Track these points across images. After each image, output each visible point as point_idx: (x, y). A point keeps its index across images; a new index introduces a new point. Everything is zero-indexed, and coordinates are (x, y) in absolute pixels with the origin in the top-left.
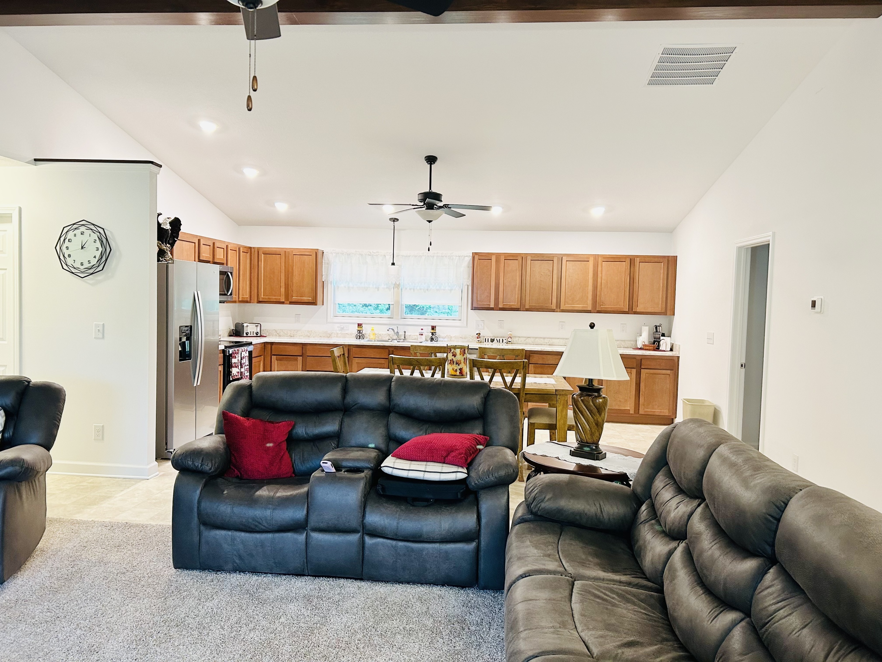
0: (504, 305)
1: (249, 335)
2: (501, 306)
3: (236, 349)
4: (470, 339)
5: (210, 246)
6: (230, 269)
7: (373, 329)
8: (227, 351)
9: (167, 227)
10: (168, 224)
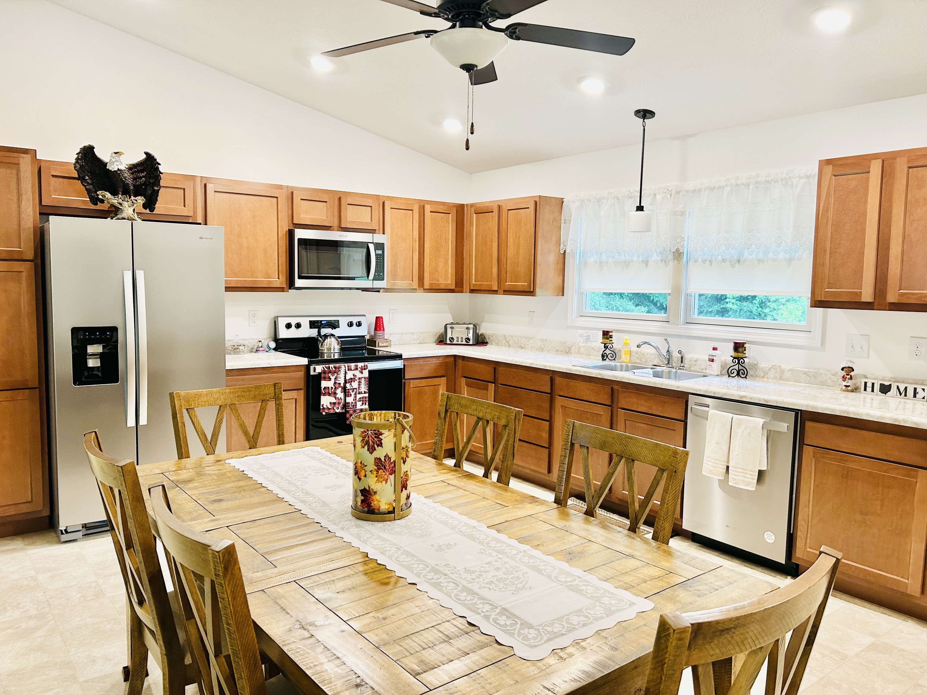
0: (901, 295)
1: (455, 342)
2: (891, 298)
3: (331, 366)
4: (829, 380)
5: (326, 202)
6: (378, 238)
7: (628, 342)
8: (312, 368)
9: (112, 167)
10: (115, 163)
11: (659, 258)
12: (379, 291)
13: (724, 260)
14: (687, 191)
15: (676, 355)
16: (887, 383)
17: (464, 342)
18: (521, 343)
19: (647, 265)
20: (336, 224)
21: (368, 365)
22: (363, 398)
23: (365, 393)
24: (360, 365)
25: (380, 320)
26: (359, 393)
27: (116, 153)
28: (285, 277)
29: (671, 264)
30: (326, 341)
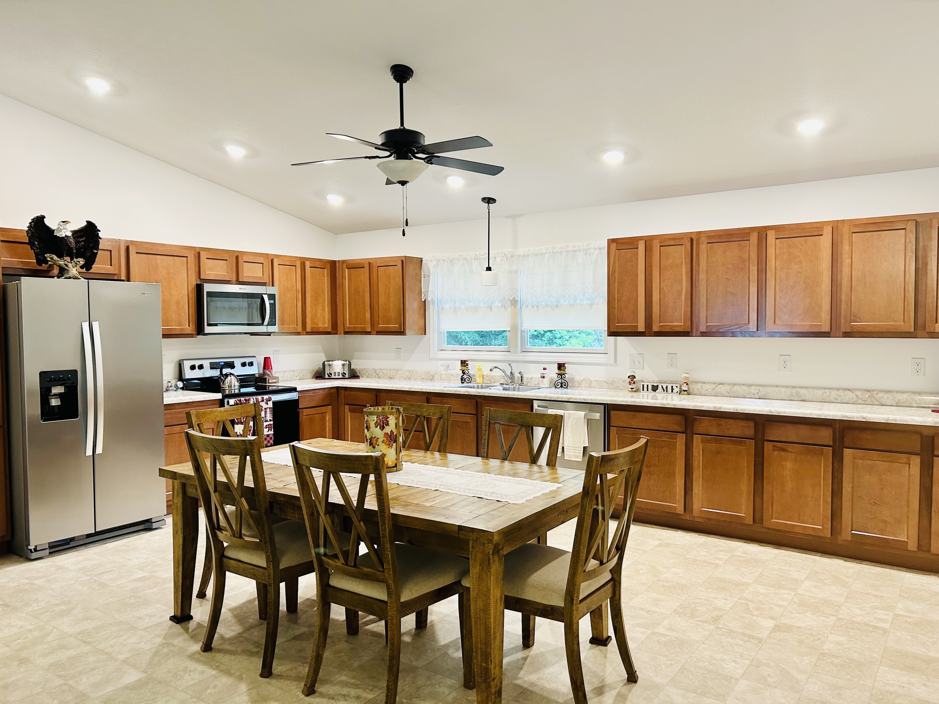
0: (661, 326)
1: (334, 377)
2: (655, 329)
3: (242, 399)
4: (621, 386)
5: (226, 260)
6: (271, 290)
7: (481, 368)
8: (226, 401)
9: (62, 234)
10: (63, 231)
11: (500, 305)
12: (270, 335)
13: (547, 306)
14: (519, 256)
15: (517, 375)
16: (656, 385)
17: (341, 376)
18: (390, 375)
19: (491, 310)
20: (234, 279)
21: (272, 397)
22: (269, 425)
23: (270, 420)
24: (266, 397)
25: (268, 360)
26: (266, 421)
27: (63, 222)
28: (194, 325)
29: (509, 309)
30: (227, 380)
